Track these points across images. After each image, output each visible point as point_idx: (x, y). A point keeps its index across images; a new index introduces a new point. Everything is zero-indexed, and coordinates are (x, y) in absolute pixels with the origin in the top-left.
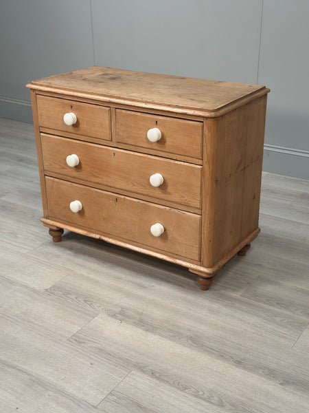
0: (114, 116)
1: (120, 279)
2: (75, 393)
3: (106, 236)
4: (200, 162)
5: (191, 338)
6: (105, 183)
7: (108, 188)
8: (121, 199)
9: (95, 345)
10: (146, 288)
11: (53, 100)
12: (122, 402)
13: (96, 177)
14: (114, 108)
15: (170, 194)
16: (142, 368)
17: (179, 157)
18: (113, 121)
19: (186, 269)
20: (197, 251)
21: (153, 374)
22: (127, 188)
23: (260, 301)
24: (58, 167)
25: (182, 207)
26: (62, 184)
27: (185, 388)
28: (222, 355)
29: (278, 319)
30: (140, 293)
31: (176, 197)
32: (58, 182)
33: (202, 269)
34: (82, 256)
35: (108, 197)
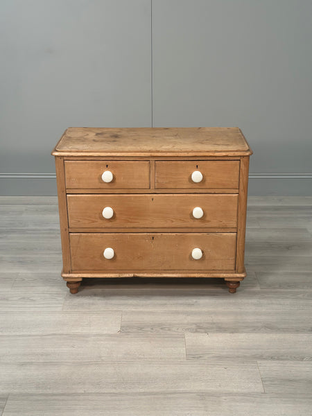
0: (154, 168)
1: (166, 304)
2: (239, 390)
3: (140, 273)
4: (237, 191)
5: (266, 327)
6: (142, 226)
7: (145, 229)
8: (157, 236)
9: (210, 355)
10: (193, 305)
11: (86, 163)
12: (276, 382)
13: (131, 222)
14: (153, 160)
15: (209, 221)
16: (261, 357)
17: (217, 191)
18: (152, 172)
19: (222, 279)
20: (233, 262)
21: (272, 358)
22: (166, 225)
23: (275, 288)
24: (87, 222)
25: (219, 230)
26: (91, 237)
27: (302, 359)
28: (297, 331)
29: (301, 296)
30: (193, 309)
31: (214, 223)
32: (86, 236)
33: (238, 275)
34: (112, 298)
35: (143, 238)
